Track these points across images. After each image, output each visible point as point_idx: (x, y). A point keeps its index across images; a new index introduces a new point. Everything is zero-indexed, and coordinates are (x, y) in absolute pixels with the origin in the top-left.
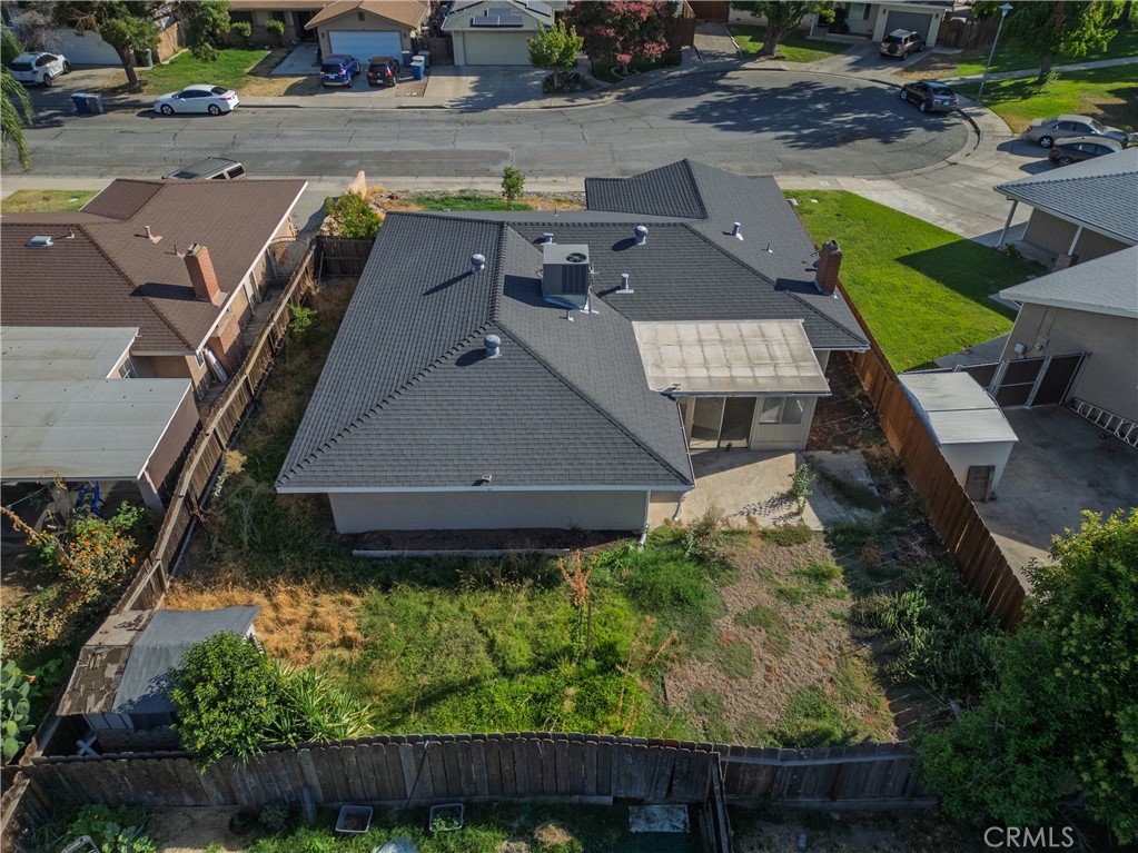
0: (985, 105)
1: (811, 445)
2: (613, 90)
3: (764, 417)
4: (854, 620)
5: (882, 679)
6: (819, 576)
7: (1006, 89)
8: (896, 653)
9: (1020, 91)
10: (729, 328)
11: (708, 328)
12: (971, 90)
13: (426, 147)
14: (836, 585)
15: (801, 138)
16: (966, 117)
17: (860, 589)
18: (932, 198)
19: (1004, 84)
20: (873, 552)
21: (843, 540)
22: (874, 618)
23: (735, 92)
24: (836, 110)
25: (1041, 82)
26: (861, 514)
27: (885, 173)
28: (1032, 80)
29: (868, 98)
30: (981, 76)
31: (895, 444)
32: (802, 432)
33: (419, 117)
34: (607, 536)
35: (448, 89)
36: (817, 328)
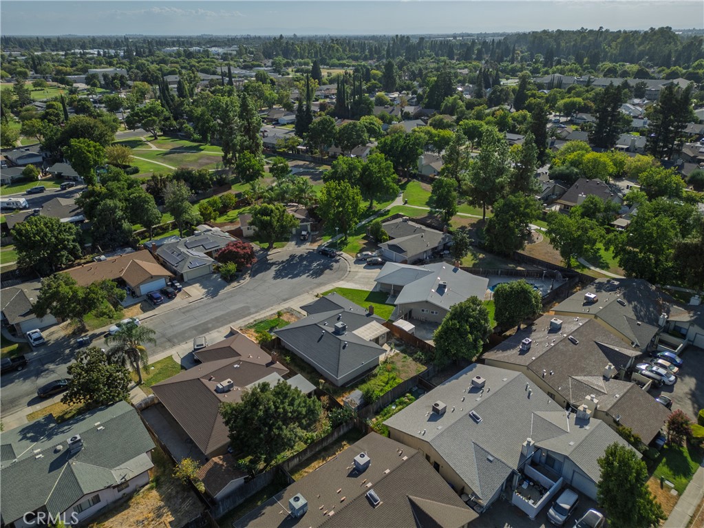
0: (341, 250)
1: (387, 340)
2: (245, 274)
3: (380, 339)
4: (414, 360)
5: (422, 364)
6: (405, 357)
7: (339, 244)
8: (422, 361)
9: (344, 243)
10: (366, 326)
11: (363, 327)
12: (332, 245)
13: (222, 313)
14: (408, 357)
15: (312, 275)
16: (339, 255)
17: (411, 356)
18: (356, 283)
19: (339, 242)
20: (408, 351)
21: (402, 351)
22: (416, 358)
23: (279, 264)
24: (311, 263)
25: (346, 239)
26: (402, 347)
27: (339, 279)
28: (343, 239)
29: (311, 256)
30: (331, 240)
31: (398, 335)
32: (385, 339)
33: (202, 304)
34: (375, 367)
35: (196, 291)
36: (378, 320)
